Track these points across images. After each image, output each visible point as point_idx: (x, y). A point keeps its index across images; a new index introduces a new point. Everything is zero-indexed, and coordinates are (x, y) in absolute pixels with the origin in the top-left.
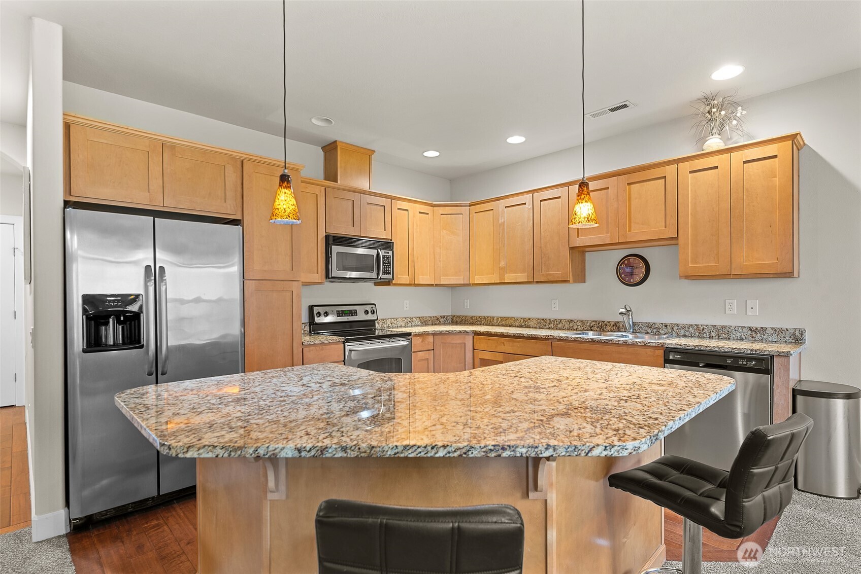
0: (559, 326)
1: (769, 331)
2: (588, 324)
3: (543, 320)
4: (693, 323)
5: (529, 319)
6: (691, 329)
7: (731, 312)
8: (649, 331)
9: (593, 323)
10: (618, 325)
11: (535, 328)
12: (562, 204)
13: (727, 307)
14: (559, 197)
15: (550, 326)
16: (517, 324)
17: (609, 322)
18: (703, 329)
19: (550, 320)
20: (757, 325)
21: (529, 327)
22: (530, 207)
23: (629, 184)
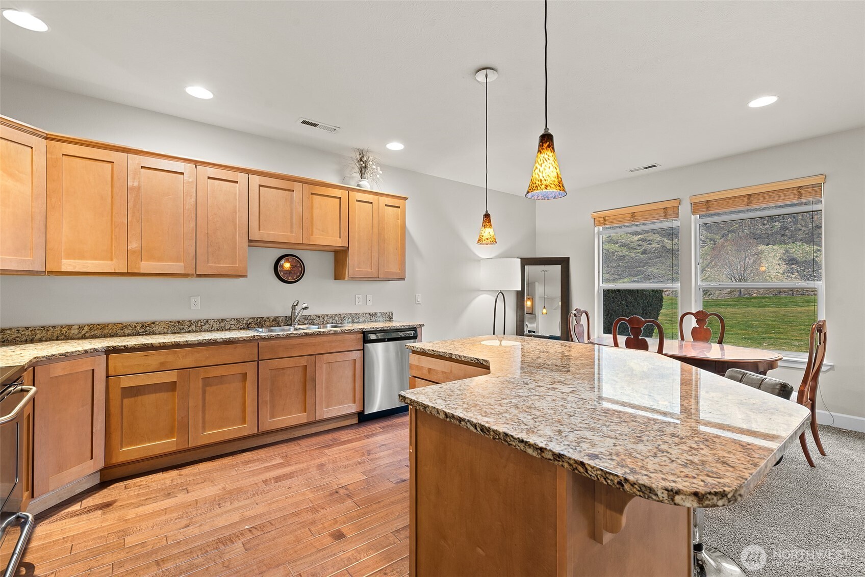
0: (204, 327)
1: (379, 314)
2: (244, 322)
3: (179, 322)
4: (337, 313)
5: (153, 323)
6: (336, 318)
7: (359, 304)
8: (306, 322)
9: (251, 320)
10: (277, 319)
11: (164, 333)
12: (239, 190)
13: (357, 300)
14: (236, 182)
15: (190, 329)
16: (127, 331)
17: (268, 318)
18: (344, 317)
19: (189, 321)
20: (372, 311)
21: (154, 333)
22: (190, 180)
23: (312, 194)
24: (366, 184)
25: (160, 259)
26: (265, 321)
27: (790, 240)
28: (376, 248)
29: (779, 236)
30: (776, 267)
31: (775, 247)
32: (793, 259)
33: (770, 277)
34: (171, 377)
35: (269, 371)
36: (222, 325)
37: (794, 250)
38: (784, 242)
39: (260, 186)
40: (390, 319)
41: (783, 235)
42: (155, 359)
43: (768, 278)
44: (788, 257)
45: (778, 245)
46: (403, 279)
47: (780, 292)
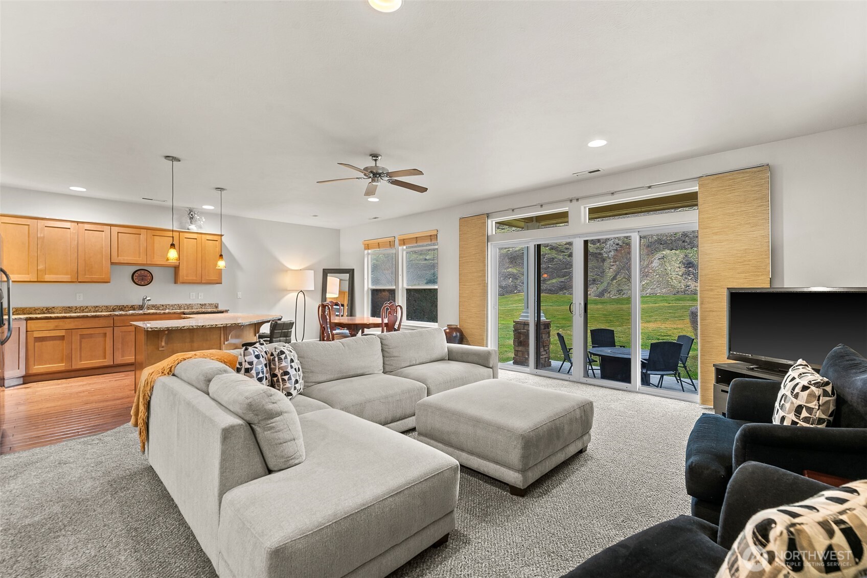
0: (85, 310)
1: (207, 305)
2: (111, 308)
3: (69, 307)
4: (177, 303)
5: (53, 308)
6: (176, 306)
7: (193, 298)
9: (115, 307)
10: (134, 307)
11: (59, 312)
13: (192, 295)
14: (103, 231)
15: (76, 311)
17: (127, 306)
18: (182, 306)
19: (76, 307)
20: (202, 303)
21: (53, 312)
22: (74, 232)
23: (153, 235)
24: (193, 228)
25: (57, 274)
26: (125, 307)
27: (689, 246)
28: (199, 265)
29: (681, 242)
30: (677, 270)
31: (677, 252)
32: (690, 263)
33: (671, 278)
34: (62, 333)
35: (121, 333)
36: (97, 309)
37: (691, 255)
38: (684, 247)
39: (118, 233)
40: (217, 307)
41: (684, 242)
42: (52, 324)
43: (669, 279)
44: (686, 261)
45: (679, 250)
46: (221, 283)
47: (678, 292)
